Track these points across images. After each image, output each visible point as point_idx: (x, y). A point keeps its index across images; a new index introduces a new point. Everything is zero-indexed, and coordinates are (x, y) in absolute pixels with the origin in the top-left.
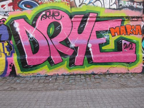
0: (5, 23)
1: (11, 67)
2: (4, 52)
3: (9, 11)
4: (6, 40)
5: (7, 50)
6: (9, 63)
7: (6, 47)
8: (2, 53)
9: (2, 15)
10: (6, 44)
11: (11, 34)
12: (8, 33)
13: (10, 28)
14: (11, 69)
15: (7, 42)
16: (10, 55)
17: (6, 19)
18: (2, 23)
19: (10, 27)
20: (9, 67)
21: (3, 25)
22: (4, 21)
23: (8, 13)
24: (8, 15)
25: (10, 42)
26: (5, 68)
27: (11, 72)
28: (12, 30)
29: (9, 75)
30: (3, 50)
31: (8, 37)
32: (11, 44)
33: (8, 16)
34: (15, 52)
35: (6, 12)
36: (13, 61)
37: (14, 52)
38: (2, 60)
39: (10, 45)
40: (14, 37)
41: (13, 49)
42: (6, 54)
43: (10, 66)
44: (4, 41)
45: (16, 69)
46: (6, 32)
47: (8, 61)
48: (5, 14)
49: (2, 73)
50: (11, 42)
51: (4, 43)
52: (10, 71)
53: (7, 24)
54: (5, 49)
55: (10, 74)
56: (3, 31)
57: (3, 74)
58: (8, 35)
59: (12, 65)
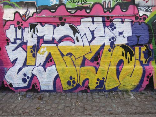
0: (146, 21)
1: (148, 79)
2: (139, 60)
3: (152, 6)
4: (145, 43)
5: (144, 56)
6: (147, 74)
7: (143, 52)
8: (136, 60)
9: (144, 10)
10: (144, 49)
11: (152, 36)
12: (148, 35)
13: (152, 28)
14: (148, 81)
15: (145, 46)
16: (146, 63)
17: (148, 15)
18: (142, 21)
19: (151, 26)
20: (146, 79)
21: (142, 24)
22: (144, 19)
23: (151, 8)
24: (151, 10)
25: (149, 46)
26: (140, 80)
27: (147, 86)
28: (154, 31)
29: (144, 89)
30: (138, 57)
31: (148, 39)
32: (150, 48)
33: (151, 12)
34: (154, 60)
35: (149, 7)
36: (152, 70)
37: (152, 59)
38: (139, 70)
39: (148, 50)
40: (155, 40)
41: (152, 55)
42: (141, 62)
43: (148, 77)
44: (142, 45)
45: (154, 81)
46: (146, 32)
47: (146, 71)
48: (147, 10)
49: (135, 87)
50: (151, 46)
51: (142, 48)
52: (146, 84)
53: (148, 22)
54: (142, 55)
55: (146, 88)
56: (143, 32)
57: (137, 87)
58: (149, 37)
59: (150, 76)
